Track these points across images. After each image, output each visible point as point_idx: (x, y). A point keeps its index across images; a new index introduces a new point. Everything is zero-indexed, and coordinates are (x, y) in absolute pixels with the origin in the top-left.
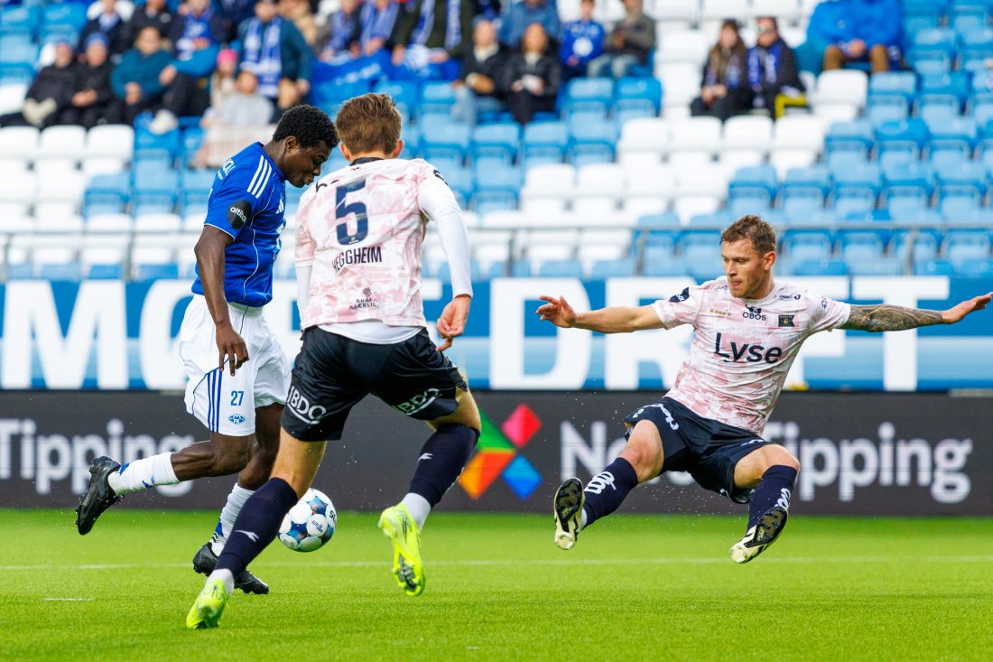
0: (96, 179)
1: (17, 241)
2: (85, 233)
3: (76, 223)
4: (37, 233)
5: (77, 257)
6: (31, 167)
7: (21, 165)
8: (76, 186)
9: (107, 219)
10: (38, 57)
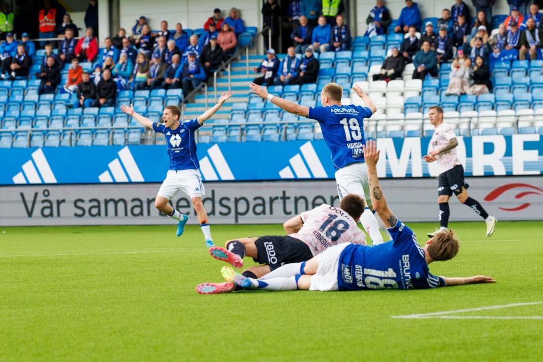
0: (408, 99)
1: (379, 123)
2: (405, 120)
3: (402, 116)
4: (387, 120)
5: (403, 128)
6: (384, 95)
7: (381, 94)
8: (401, 101)
9: (413, 114)
10: (386, 54)
